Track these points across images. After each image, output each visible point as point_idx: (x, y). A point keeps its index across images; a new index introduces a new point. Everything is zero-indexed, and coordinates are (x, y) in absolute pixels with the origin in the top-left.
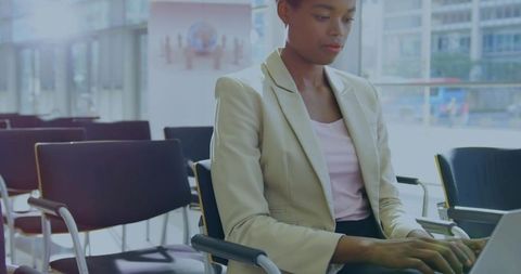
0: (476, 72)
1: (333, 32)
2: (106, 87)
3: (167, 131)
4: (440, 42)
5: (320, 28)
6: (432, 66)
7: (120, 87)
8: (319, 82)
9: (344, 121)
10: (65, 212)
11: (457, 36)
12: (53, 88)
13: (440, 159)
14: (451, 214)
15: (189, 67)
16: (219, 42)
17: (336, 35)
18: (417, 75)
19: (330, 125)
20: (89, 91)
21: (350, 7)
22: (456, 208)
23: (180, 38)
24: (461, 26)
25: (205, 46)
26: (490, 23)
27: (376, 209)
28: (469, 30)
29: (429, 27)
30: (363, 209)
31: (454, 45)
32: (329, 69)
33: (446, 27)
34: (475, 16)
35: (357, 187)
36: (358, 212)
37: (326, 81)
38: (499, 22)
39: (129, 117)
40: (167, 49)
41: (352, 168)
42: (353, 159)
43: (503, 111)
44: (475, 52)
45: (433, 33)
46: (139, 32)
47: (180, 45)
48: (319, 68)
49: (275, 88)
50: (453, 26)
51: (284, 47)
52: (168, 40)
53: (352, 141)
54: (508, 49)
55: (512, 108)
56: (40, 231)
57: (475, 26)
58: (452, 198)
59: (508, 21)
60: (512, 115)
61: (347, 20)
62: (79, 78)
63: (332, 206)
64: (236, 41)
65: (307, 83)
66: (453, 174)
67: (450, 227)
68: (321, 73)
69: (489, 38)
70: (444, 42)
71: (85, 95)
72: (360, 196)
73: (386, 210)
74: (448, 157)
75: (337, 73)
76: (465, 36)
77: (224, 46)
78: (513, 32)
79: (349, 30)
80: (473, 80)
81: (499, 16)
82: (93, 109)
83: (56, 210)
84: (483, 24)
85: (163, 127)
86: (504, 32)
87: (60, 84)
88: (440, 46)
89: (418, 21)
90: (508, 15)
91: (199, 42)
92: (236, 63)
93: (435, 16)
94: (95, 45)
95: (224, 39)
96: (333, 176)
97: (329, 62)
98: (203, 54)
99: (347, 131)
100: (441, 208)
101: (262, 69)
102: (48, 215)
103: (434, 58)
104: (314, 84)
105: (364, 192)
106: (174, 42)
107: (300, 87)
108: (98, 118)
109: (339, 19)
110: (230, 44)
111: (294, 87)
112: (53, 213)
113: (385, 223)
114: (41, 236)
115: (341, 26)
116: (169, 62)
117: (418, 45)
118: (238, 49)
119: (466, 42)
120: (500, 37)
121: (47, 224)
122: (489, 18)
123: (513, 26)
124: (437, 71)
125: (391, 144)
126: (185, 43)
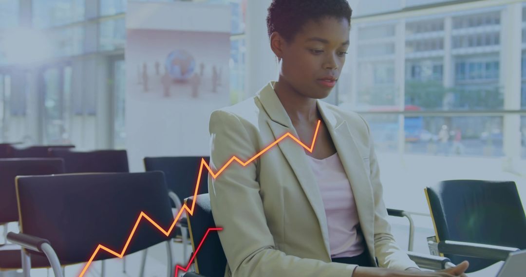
0: (449, 99)
1: (328, 66)
2: (80, 114)
3: (148, 162)
4: (414, 69)
5: (315, 61)
6: (406, 93)
7: (93, 114)
8: (312, 117)
9: (338, 155)
10: (48, 248)
11: (429, 63)
12: (24, 114)
13: (430, 192)
14: (442, 248)
15: (167, 94)
16: (197, 70)
17: (331, 68)
18: (391, 102)
19: (324, 161)
20: (61, 118)
21: (344, 40)
22: (447, 242)
23: (157, 66)
24: (434, 53)
25: (183, 73)
26: (462, 51)
27: (371, 245)
28: (441, 58)
29: (402, 54)
30: (356, 245)
31: (427, 72)
32: (323, 104)
33: (419, 55)
34: (448, 43)
35: (353, 224)
36: (353, 249)
37: (319, 115)
38: (471, 50)
39: (102, 146)
40: (145, 77)
41: (347, 204)
42: (348, 194)
43: (475, 137)
44: (448, 80)
45: (407, 60)
46: (113, 59)
47: (158, 73)
48: (312, 101)
49: (270, 122)
50: (426, 54)
51: (277, 79)
52: (145, 67)
53: (347, 177)
54: (480, 77)
55: (485, 135)
56: (18, 265)
57: (447, 54)
58: (442, 232)
59: (479, 50)
60: (484, 142)
61: (341, 53)
62: (50, 104)
63: (327, 244)
64: (214, 69)
65: (300, 116)
66: (443, 208)
67: (443, 263)
68: (315, 106)
69: (461, 66)
70: (417, 70)
71: (57, 122)
72: (355, 232)
73: (380, 245)
74: (437, 190)
75: (330, 108)
76: (438, 63)
77: (202, 74)
78: (484, 60)
79: (342, 63)
80: (446, 108)
81: (471, 44)
82: (65, 136)
83: (38, 245)
84: (456, 52)
85: (143, 158)
86: (476, 60)
87: (31, 111)
88: (413, 73)
89: (392, 48)
90: (479, 44)
91: (177, 69)
92: (214, 91)
93: (409, 44)
94: (68, 71)
95: (202, 67)
96: (329, 212)
97: (323, 95)
98: (181, 82)
99: (341, 166)
100: (431, 242)
101: (256, 103)
102: (28, 251)
103: (408, 85)
104: (307, 119)
105: (359, 229)
106: (151, 70)
107: (295, 121)
108: (73, 147)
109: (333, 53)
110: (208, 71)
111: (288, 122)
112: (35, 249)
113: (379, 260)
114: (20, 271)
115: (335, 58)
116: (146, 89)
117: (391, 72)
118: (216, 77)
119: (438, 69)
120: (472, 65)
121: (27, 260)
122: (461, 46)
123: (485, 55)
124: (412, 97)
125: (383, 179)
126: (162, 70)
